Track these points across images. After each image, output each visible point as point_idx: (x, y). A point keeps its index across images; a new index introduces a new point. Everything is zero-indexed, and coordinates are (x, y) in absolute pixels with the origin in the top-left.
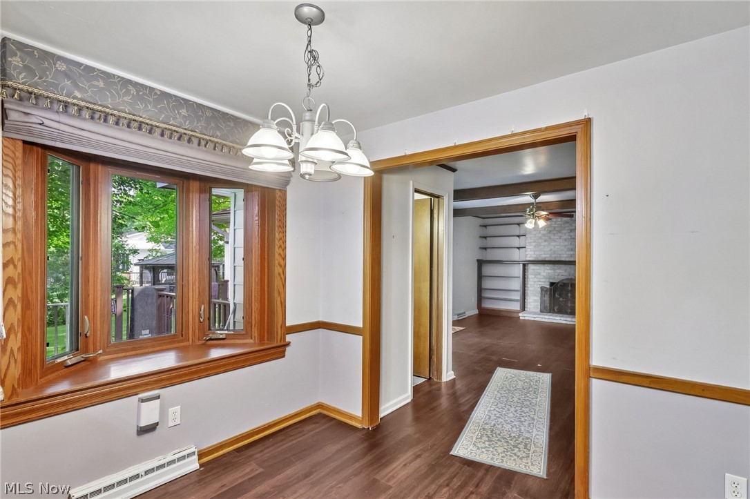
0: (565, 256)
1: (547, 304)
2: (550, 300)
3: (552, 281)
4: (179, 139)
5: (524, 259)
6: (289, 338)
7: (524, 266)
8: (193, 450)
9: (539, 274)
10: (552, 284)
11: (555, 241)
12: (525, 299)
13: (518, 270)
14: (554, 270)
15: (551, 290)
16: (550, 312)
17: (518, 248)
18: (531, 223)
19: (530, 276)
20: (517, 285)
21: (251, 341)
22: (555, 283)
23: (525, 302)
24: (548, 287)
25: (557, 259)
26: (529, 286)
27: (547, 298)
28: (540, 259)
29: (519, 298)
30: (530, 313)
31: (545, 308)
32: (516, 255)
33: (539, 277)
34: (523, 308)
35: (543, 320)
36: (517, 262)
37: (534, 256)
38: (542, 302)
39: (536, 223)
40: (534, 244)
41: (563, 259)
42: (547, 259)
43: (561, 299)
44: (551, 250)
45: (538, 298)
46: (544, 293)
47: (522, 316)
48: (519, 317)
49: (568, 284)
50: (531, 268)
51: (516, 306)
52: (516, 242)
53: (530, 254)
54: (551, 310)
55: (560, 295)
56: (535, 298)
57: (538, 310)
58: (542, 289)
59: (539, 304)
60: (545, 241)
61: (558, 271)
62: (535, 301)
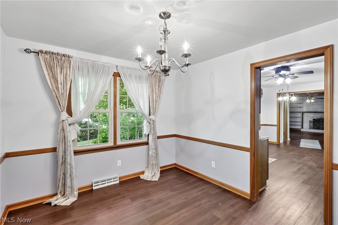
0: (319, 110)
1: (312, 126)
2: (313, 125)
3: (314, 118)
5: (302, 111)
7: (302, 113)
9: (309, 116)
10: (314, 120)
11: (315, 105)
12: (303, 125)
13: (300, 115)
14: (315, 115)
15: (313, 121)
17: (300, 108)
18: (309, 101)
19: (305, 117)
20: (300, 120)
24: (312, 120)
25: (316, 111)
26: (304, 120)
27: (312, 124)
28: (309, 111)
29: (300, 124)
30: (305, 129)
32: (299, 110)
34: (302, 128)
35: (311, 131)
36: (300, 112)
37: (307, 110)
39: (310, 101)
40: (306, 106)
42: (312, 111)
43: (318, 125)
44: (313, 108)
45: (308, 124)
47: (302, 130)
48: (301, 131)
49: (320, 119)
50: (305, 114)
51: (299, 127)
52: (299, 105)
53: (305, 109)
54: (314, 128)
55: (317, 123)
56: (307, 124)
57: (308, 128)
58: (310, 121)
59: (309, 126)
60: (311, 105)
61: (316, 115)
62: (307, 125)
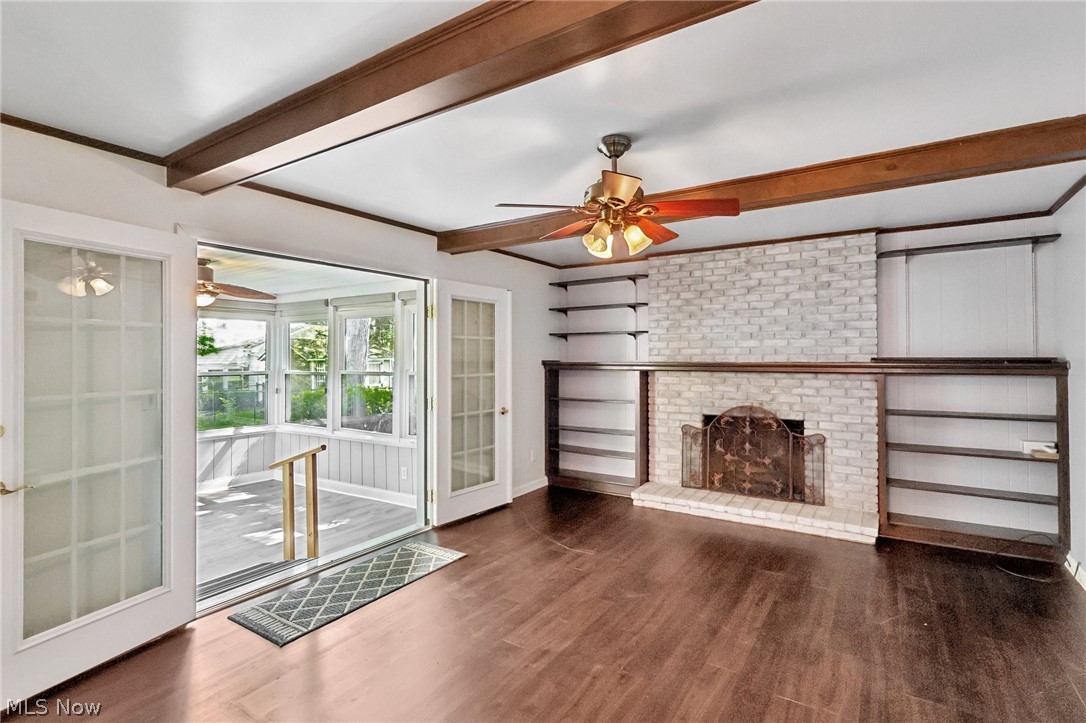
0: (737, 351)
1: (698, 467)
2: (704, 457)
3: (707, 412)
5: (644, 360)
7: (645, 375)
9: (679, 394)
10: (708, 419)
12: (648, 453)
13: (631, 386)
14: (712, 385)
15: (705, 433)
16: (704, 487)
17: (634, 334)
19: (659, 401)
20: (630, 419)
22: (715, 416)
23: (648, 461)
24: (699, 425)
25: (719, 360)
26: (657, 422)
27: (696, 452)
28: (680, 359)
29: (635, 451)
30: (659, 491)
31: (692, 477)
32: (629, 350)
33: (678, 401)
34: (645, 476)
37: (667, 352)
38: (687, 463)
40: (666, 324)
41: (732, 359)
42: (696, 360)
43: (728, 457)
45: (677, 453)
46: (689, 440)
47: (641, 498)
48: (632, 502)
49: (744, 419)
50: (661, 382)
52: (630, 320)
53: (659, 348)
54: (707, 482)
55: (727, 445)
56: (671, 452)
57: (677, 482)
58: (686, 430)
59: (679, 466)
60: (691, 316)
61: (721, 388)
62: (670, 459)
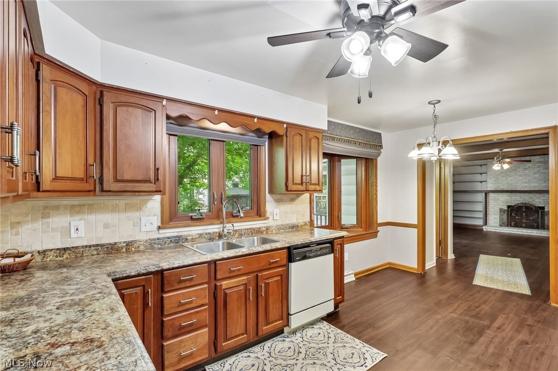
0: (520, 187)
1: (505, 220)
2: (508, 218)
3: (509, 204)
4: (344, 142)
5: (486, 190)
6: (379, 228)
7: (486, 194)
8: (352, 272)
9: (498, 200)
10: (509, 207)
11: (511, 177)
12: (486, 217)
13: (480, 197)
14: (511, 197)
15: (508, 211)
16: (508, 226)
17: (481, 182)
18: (498, 166)
19: (490, 201)
20: (480, 207)
21: (362, 230)
22: (511, 206)
23: (486, 219)
24: (506, 208)
25: (513, 189)
26: (490, 208)
27: (505, 216)
28: (499, 189)
29: (482, 217)
30: (491, 226)
31: (503, 223)
32: (479, 187)
33: (498, 201)
34: (486, 223)
35: (503, 231)
36: (481, 192)
37: (494, 187)
38: (501, 219)
39: (502, 167)
40: (493, 179)
41: (519, 189)
42: (505, 189)
43: (517, 217)
44: (508, 183)
45: (498, 216)
46: (502, 213)
47: (485, 228)
48: (483, 230)
49: (523, 206)
50: (491, 196)
51: (480, 222)
52: (479, 178)
53: (490, 186)
54: (509, 225)
55: (516, 215)
56: (495, 216)
57: (498, 225)
58: (501, 210)
59: (498, 220)
60: (503, 177)
61: (514, 198)
62: (495, 218)
